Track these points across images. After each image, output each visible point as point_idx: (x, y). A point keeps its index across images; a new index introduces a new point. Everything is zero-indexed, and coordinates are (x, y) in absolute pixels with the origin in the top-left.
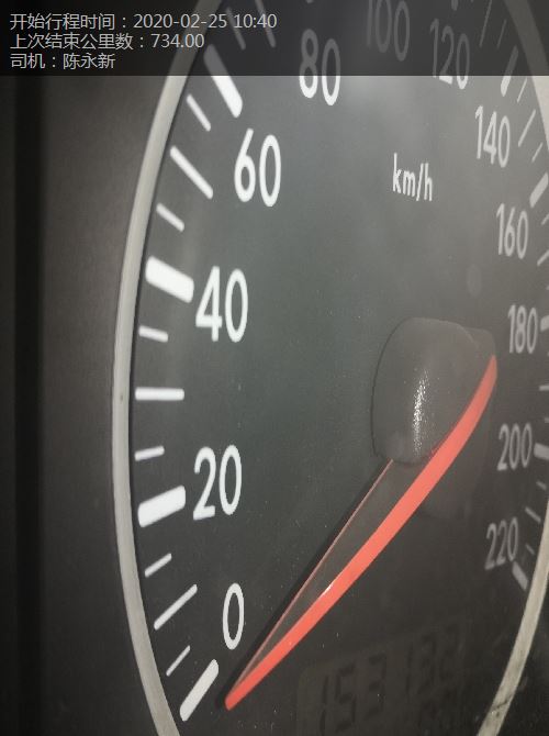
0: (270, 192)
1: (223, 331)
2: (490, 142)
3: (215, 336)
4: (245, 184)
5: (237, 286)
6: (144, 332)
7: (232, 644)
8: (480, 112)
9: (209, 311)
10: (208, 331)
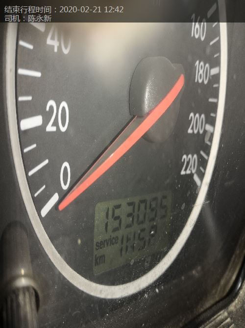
1: (60, 48)
6: (22, 43)
7: (65, 187)
9: (52, 38)
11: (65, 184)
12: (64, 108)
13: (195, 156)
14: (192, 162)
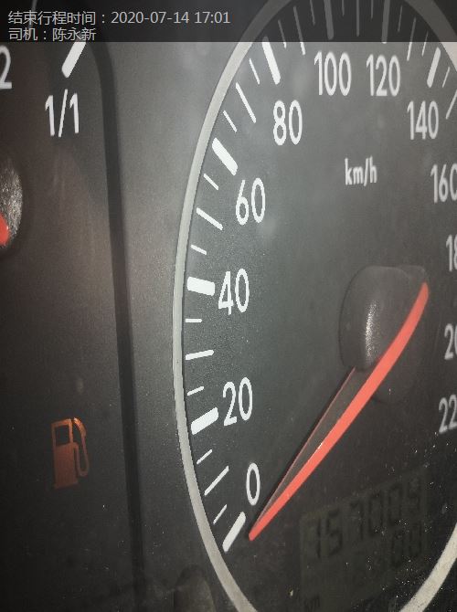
0: (259, 214)
1: (235, 308)
2: (421, 124)
3: (230, 313)
4: (243, 215)
5: (242, 277)
6: (187, 320)
7: (253, 502)
8: (411, 106)
9: (225, 299)
10: (225, 310)
11: (253, 496)
12: (245, 387)
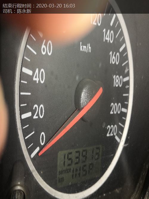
0: (50, 52)
1: (39, 81)
2: (107, 37)
3: (37, 82)
4: (44, 51)
5: (42, 72)
6: (22, 81)
7: (42, 144)
8: (104, 30)
9: (36, 77)
10: (36, 81)
11: (43, 142)
12: (42, 107)
13: (116, 126)
14: (113, 129)
